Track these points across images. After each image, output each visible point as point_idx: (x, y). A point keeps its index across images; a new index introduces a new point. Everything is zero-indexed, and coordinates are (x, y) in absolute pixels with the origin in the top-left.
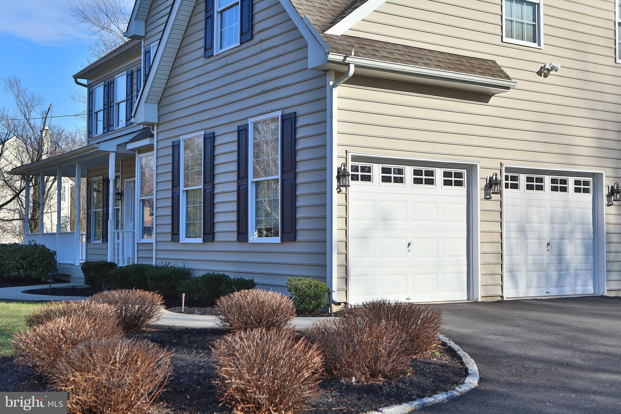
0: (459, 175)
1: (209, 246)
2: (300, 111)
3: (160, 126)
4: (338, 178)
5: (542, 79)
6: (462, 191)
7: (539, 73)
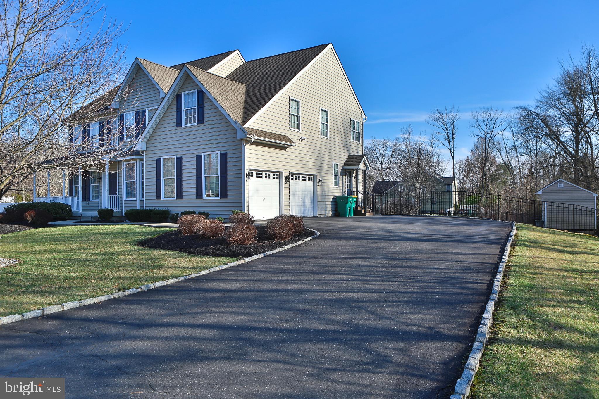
0: (277, 175)
1: (180, 201)
2: (228, 152)
3: (146, 152)
4: (247, 176)
5: (300, 142)
6: (278, 180)
7: (300, 140)
